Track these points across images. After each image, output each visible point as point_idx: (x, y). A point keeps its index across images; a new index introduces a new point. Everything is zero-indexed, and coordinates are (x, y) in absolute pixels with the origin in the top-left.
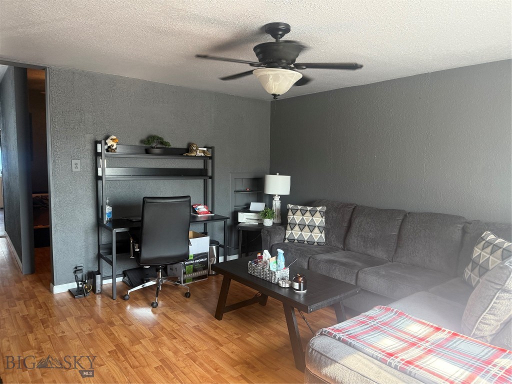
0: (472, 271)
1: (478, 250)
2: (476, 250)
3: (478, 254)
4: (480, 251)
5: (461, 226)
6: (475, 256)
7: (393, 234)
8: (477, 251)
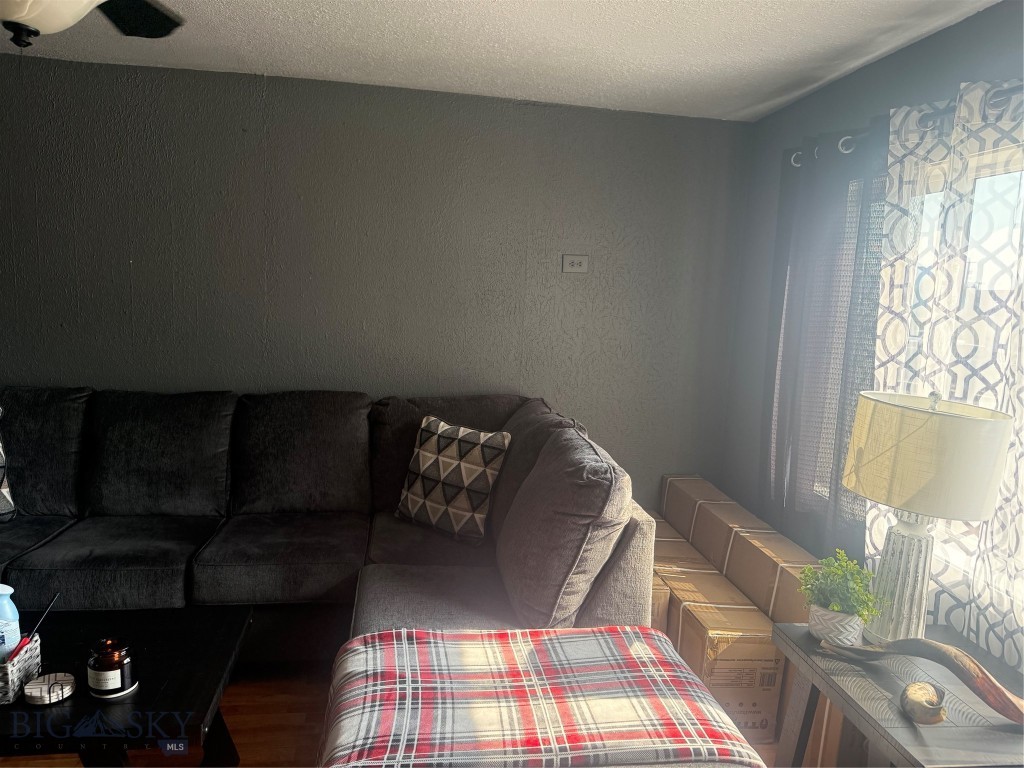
0: (426, 495)
1: (429, 455)
2: (424, 456)
3: (431, 461)
4: (434, 457)
5: (365, 412)
6: (426, 466)
7: (220, 450)
8: (426, 458)
